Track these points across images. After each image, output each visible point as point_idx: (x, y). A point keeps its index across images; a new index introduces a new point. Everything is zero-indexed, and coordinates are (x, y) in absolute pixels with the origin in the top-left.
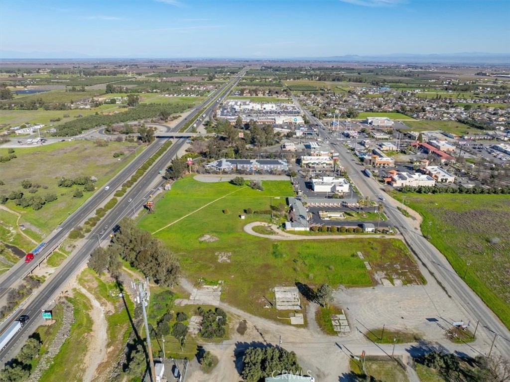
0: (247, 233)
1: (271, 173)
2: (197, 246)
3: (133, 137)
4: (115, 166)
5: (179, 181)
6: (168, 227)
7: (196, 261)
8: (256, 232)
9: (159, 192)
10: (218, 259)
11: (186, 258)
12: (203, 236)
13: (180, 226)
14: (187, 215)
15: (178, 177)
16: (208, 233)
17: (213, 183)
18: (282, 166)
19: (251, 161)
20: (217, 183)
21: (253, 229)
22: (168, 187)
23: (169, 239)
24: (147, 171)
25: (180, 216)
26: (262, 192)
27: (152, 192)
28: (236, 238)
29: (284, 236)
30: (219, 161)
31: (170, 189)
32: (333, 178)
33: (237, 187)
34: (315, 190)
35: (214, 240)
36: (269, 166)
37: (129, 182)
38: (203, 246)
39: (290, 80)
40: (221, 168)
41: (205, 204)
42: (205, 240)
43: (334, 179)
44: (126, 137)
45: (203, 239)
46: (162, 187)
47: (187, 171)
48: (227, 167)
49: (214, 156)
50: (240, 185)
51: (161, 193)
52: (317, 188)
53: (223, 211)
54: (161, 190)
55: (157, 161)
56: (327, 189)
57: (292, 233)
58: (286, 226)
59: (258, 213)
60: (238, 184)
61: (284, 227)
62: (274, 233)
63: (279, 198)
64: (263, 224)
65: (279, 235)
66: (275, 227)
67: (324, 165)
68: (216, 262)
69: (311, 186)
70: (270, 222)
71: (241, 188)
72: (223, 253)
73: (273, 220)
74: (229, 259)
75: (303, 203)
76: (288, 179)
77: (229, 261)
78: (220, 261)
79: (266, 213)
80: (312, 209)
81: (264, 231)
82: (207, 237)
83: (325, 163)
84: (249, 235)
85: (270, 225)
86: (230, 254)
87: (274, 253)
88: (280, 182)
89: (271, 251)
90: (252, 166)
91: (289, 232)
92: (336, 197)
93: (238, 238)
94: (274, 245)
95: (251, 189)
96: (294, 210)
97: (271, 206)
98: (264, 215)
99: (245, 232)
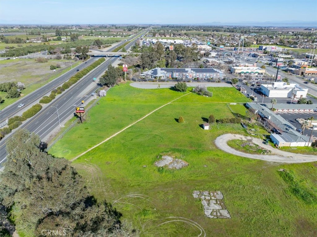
0: (223, 151)
1: (209, 80)
2: (155, 177)
3: (71, 55)
4: (49, 76)
5: (115, 87)
6: (106, 142)
8: (237, 149)
9: (92, 98)
10: (202, 208)
11: (141, 207)
12: (159, 157)
13: (122, 141)
14: (130, 125)
15: (113, 84)
16: (166, 152)
17: (152, 89)
18: (218, 74)
19: (186, 69)
20: (156, 89)
21: (231, 144)
22: (103, 93)
23: (108, 163)
24: (81, 79)
25: (120, 127)
26: (210, 98)
27: (84, 98)
28: (212, 160)
29: (283, 156)
30: (154, 69)
31: (105, 95)
32: (284, 82)
34: (270, 96)
36: (205, 74)
37: (59, 88)
40: (157, 75)
41: (149, 111)
42: (166, 166)
43: (284, 84)
44: (65, 56)
45: (161, 164)
46: (96, 94)
47: (122, 79)
48: (162, 75)
49: (148, 66)
50: (183, 91)
51: (95, 99)
52: (273, 94)
53: (177, 120)
54: (95, 97)
55: (91, 72)
56: (284, 94)
57: (290, 151)
58: (273, 140)
59: (222, 121)
60: (181, 90)
61: (271, 141)
62: (264, 152)
63: (235, 104)
64: (238, 137)
65: (274, 155)
66: (258, 142)
67: (257, 74)
68: (204, 216)
69: (260, 92)
70: (246, 134)
71: (184, 94)
72: (206, 193)
73: (248, 131)
74: (224, 207)
75: (271, 109)
76: (229, 86)
77: (225, 213)
78: (208, 213)
79: (232, 121)
80: (284, 116)
81: (245, 147)
82: (167, 160)
83: (257, 72)
84: (230, 155)
85: (249, 138)
86: (219, 196)
87: (296, 191)
88: (224, 89)
89: (286, 186)
90: (187, 75)
91: (284, 149)
92: (304, 103)
93: (217, 161)
94: (281, 173)
95: (197, 95)
96: (270, 118)
97: (232, 113)
98: (232, 125)
99: (221, 150)
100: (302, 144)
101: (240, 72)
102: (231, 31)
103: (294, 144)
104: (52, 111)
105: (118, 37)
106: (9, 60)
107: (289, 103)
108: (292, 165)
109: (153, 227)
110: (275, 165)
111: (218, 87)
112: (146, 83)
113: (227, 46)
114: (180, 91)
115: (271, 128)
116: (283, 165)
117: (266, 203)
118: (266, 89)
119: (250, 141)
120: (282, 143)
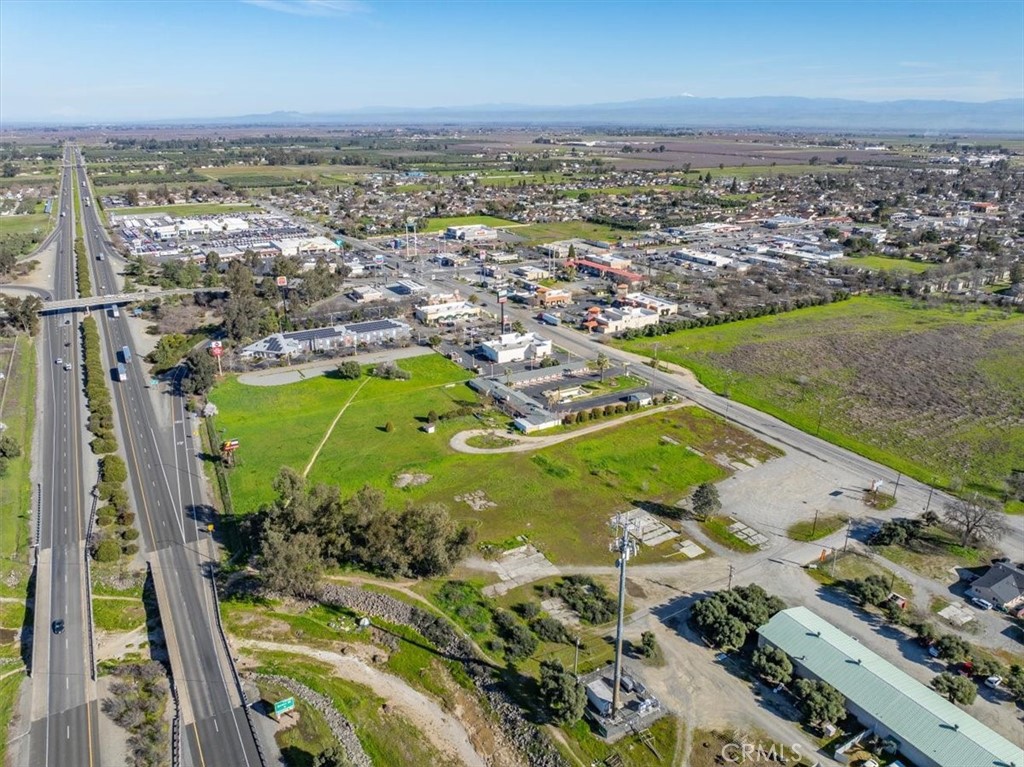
0: (466, 453)
1: (387, 345)
2: (405, 497)
5: (214, 393)
8: (480, 447)
9: (195, 424)
10: (469, 506)
12: (395, 478)
14: (317, 453)
15: (210, 386)
16: (399, 471)
17: (293, 384)
18: (401, 329)
19: (336, 329)
20: (300, 382)
21: (470, 442)
22: (213, 409)
26: (408, 382)
28: (458, 465)
29: (532, 442)
31: (216, 412)
32: (516, 334)
33: (352, 381)
34: (500, 361)
35: (424, 480)
36: (375, 333)
37: (92, 418)
38: (418, 494)
39: (207, 166)
40: (282, 352)
41: (326, 425)
42: (409, 484)
43: (517, 336)
45: (403, 484)
49: (249, 333)
50: (356, 376)
52: (503, 357)
53: (384, 429)
56: (519, 354)
57: (539, 435)
58: (519, 426)
59: (448, 417)
60: (352, 376)
61: (517, 429)
62: (511, 442)
63: (453, 385)
64: (476, 432)
65: (523, 443)
66: (502, 433)
67: (466, 317)
68: (474, 512)
69: (483, 356)
70: (485, 427)
71: (360, 382)
72: (467, 495)
73: (486, 423)
74: (489, 500)
75: (506, 384)
76: (427, 351)
77: (492, 504)
78: (477, 508)
79: (460, 413)
80: (526, 391)
81: (490, 443)
82: (407, 478)
83: (466, 314)
84: (475, 455)
85: (490, 431)
86: (482, 494)
87: (550, 471)
88: (424, 359)
89: (540, 469)
90: (342, 340)
91: (533, 434)
92: (549, 365)
93: (464, 465)
94: (534, 460)
95: (384, 381)
96: (508, 398)
97: (454, 401)
98: (462, 419)
99: (462, 453)
100: (551, 424)
101: (436, 317)
102: (353, 160)
103: (543, 426)
107: (528, 368)
108: (544, 449)
110: (527, 454)
111: (412, 358)
114: (352, 378)
115: (513, 412)
116: (535, 451)
117: (526, 486)
118: (491, 349)
119: (492, 434)
120: (530, 427)
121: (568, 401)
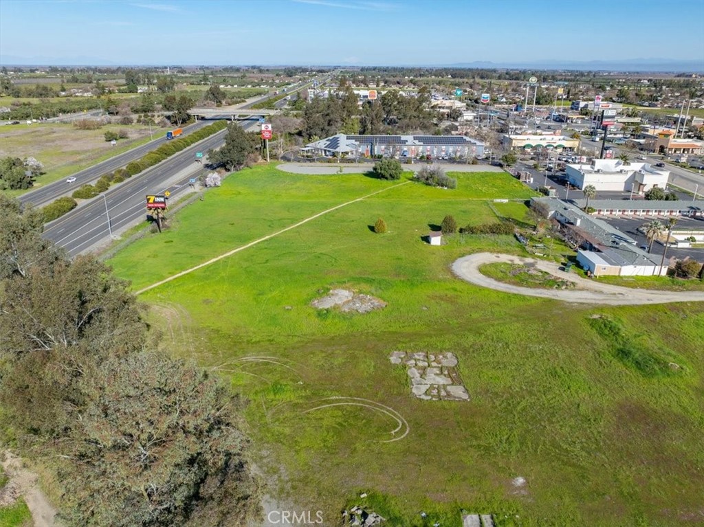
0: (468, 283)
1: (452, 160)
2: (309, 326)
3: (153, 116)
4: (100, 153)
5: (243, 172)
6: (208, 266)
7: (315, 396)
8: (499, 280)
9: (190, 190)
10: (407, 381)
11: (270, 378)
12: (324, 292)
13: (245, 265)
14: (267, 237)
15: (240, 163)
16: (341, 284)
17: (324, 175)
19: (403, 138)
20: (334, 175)
21: (484, 270)
22: (214, 179)
23: (206, 302)
24: (169, 158)
25: (243, 240)
26: (450, 191)
27: (172, 189)
28: (441, 298)
29: (601, 292)
30: (331, 138)
31: (219, 183)
32: (617, 161)
33: (384, 182)
35: (367, 306)
36: (444, 147)
37: (120, 171)
38: (335, 328)
40: (338, 150)
41: (313, 213)
42: (336, 307)
43: (618, 164)
44: (140, 117)
45: (327, 304)
46: (199, 182)
47: (260, 157)
48: (348, 149)
49: (319, 132)
50: (392, 177)
51: (195, 193)
52: (591, 182)
53: (372, 229)
54: (197, 188)
55: (193, 145)
56: (616, 183)
57: (618, 284)
58: (582, 263)
59: (472, 230)
60: (388, 176)
61: (578, 265)
62: (559, 284)
63: (506, 201)
64: (505, 258)
65: (582, 289)
66: (550, 268)
67: (559, 150)
68: (409, 397)
69: (563, 179)
70: (524, 253)
71: (394, 184)
72: (420, 355)
73: (528, 249)
74: (457, 381)
75: (584, 209)
76: (497, 170)
77: (458, 391)
78: (419, 391)
79: (494, 230)
80: (613, 222)
81: (520, 277)
82: (341, 297)
83: (560, 146)
84: (481, 288)
85: (529, 260)
86: (449, 360)
87: (623, 354)
88: (485, 175)
89: (601, 344)
90: (405, 149)
91: (605, 279)
92: (661, 198)
93: (451, 301)
94: (593, 323)
95: (424, 186)
96: (579, 222)
97: (498, 217)
98: (492, 237)
99: (462, 281)
100: (647, 271)
101: (523, 145)
102: (514, 77)
103: (628, 271)
104: (98, 211)
105: (262, 86)
106: (17, 125)
107: (626, 199)
108: (621, 308)
109: (293, 415)
110: (582, 309)
111: (472, 173)
112: (312, 164)
113: (502, 103)
114: (387, 178)
115: (580, 242)
116: (601, 308)
117: (554, 374)
118: (578, 172)
119: (532, 265)
120: (601, 265)
121: (687, 245)
